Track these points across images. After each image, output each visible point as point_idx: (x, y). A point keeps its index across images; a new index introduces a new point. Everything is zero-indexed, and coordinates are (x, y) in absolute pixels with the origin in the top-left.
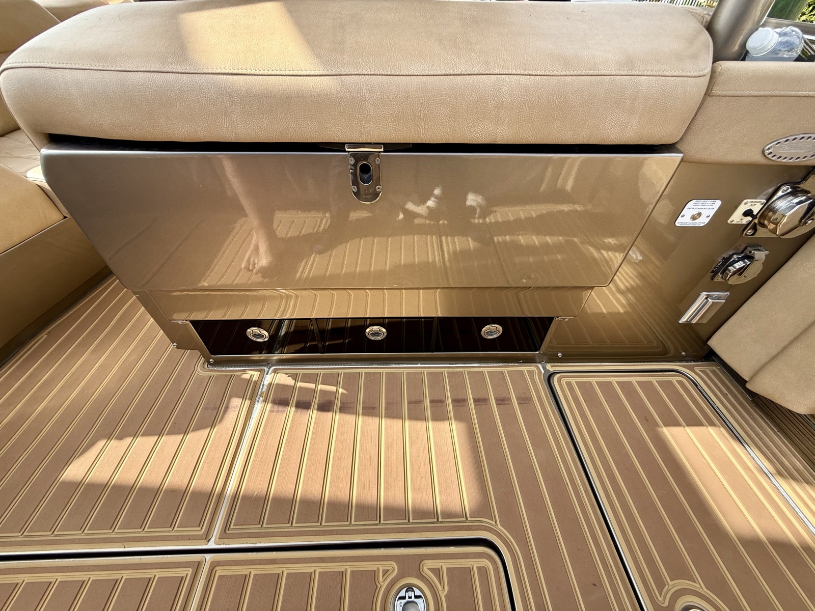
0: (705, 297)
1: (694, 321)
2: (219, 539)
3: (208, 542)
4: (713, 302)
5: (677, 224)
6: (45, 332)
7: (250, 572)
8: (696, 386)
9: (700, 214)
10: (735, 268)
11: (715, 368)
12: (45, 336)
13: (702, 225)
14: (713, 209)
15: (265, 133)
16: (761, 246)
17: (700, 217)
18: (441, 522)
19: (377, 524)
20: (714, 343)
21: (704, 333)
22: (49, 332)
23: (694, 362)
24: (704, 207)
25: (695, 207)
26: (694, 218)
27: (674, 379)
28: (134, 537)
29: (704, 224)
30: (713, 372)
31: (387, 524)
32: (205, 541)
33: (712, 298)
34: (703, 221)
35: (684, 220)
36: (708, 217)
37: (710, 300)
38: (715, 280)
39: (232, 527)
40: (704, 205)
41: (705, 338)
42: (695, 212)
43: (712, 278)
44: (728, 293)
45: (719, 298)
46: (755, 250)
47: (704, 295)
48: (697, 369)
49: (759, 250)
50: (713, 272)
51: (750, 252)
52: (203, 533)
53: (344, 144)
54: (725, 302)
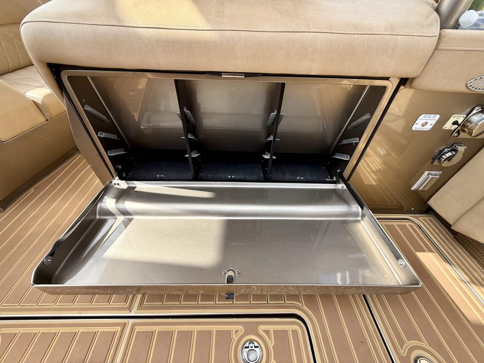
0: (427, 174)
1: (420, 189)
2: (137, 310)
3: (130, 312)
4: (432, 177)
5: (413, 129)
6: (34, 188)
7: (156, 330)
8: (421, 228)
9: (426, 123)
10: (446, 156)
11: (431, 218)
12: (33, 190)
13: (428, 130)
14: (435, 120)
15: (176, 64)
16: (462, 144)
17: (427, 124)
18: (270, 304)
19: (231, 304)
20: (432, 203)
21: (425, 197)
22: (35, 188)
23: (419, 214)
24: (429, 119)
25: (424, 118)
26: (423, 125)
27: (407, 224)
28: (86, 308)
29: (429, 129)
30: (430, 220)
31: (237, 304)
32: (128, 311)
33: (432, 175)
34: (428, 127)
35: (417, 126)
36: (431, 125)
37: (430, 176)
38: (434, 164)
39: (145, 303)
40: (430, 118)
41: (426, 199)
42: (424, 122)
43: (432, 163)
44: (441, 172)
45: (435, 175)
46: (458, 146)
47: (427, 173)
48: (421, 219)
49: (461, 146)
50: (433, 159)
51: (455, 147)
52: (128, 306)
53: (221, 72)
54: (439, 177)
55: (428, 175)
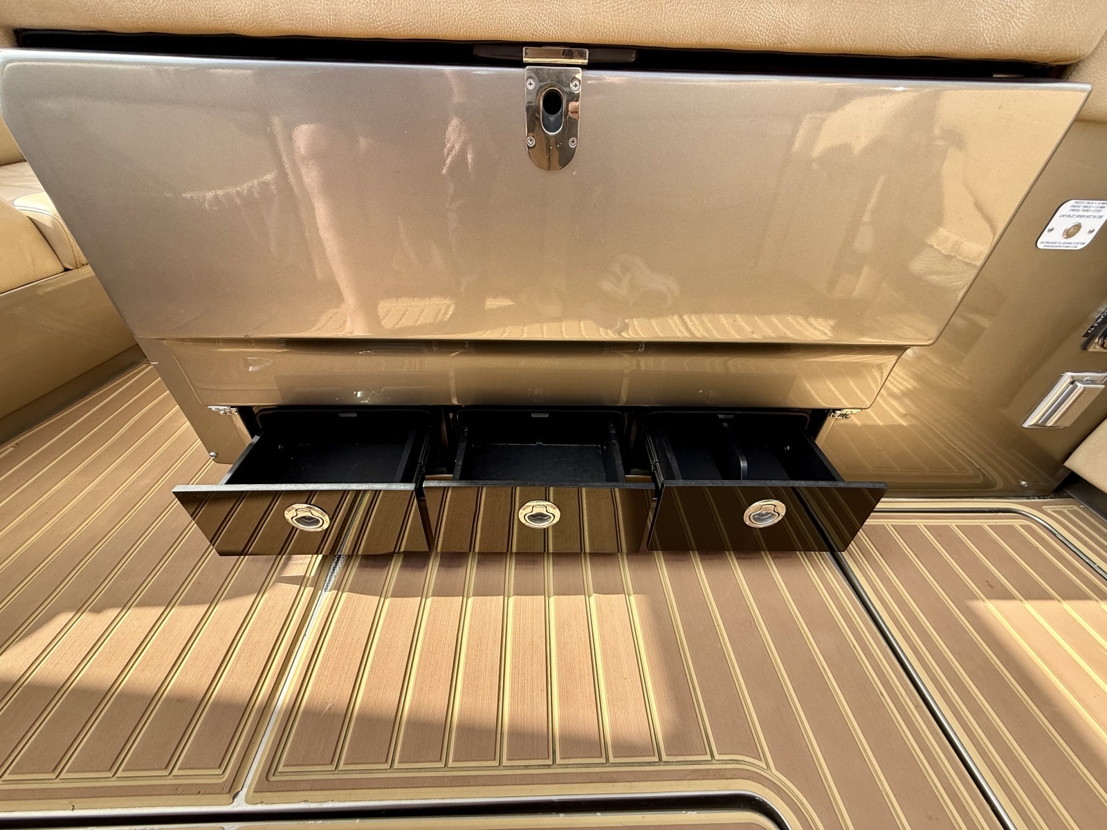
0: (1069, 381)
1: (1050, 423)
2: (254, 792)
3: (234, 799)
4: (1084, 388)
5: (1040, 246)
6: (13, 444)
8: (1055, 535)
9: (1078, 227)
11: (1075, 508)
13: (1080, 247)
14: (1101, 217)
17: (1078, 231)
18: (667, 763)
19: (549, 766)
20: (1080, 462)
21: (1057, 449)
22: (17, 444)
23: (1039, 498)
24: (1086, 214)
25: (1072, 213)
26: (1069, 234)
27: (1017, 523)
28: (94, 788)
29: (1083, 246)
30: (1074, 512)
31: (567, 766)
32: (228, 795)
33: (1081, 381)
34: (1083, 240)
35: (1052, 239)
36: (1091, 232)
37: (1079, 385)
38: (1091, 349)
39: (281, 768)
40: (1087, 211)
41: (1058, 456)
42: (1069, 224)
43: (1085, 347)
45: (1093, 382)
47: (1067, 377)
48: (1049, 509)
50: (1087, 335)
52: (227, 780)
53: (520, 45)
54: (1104, 389)
55: (1072, 383)
